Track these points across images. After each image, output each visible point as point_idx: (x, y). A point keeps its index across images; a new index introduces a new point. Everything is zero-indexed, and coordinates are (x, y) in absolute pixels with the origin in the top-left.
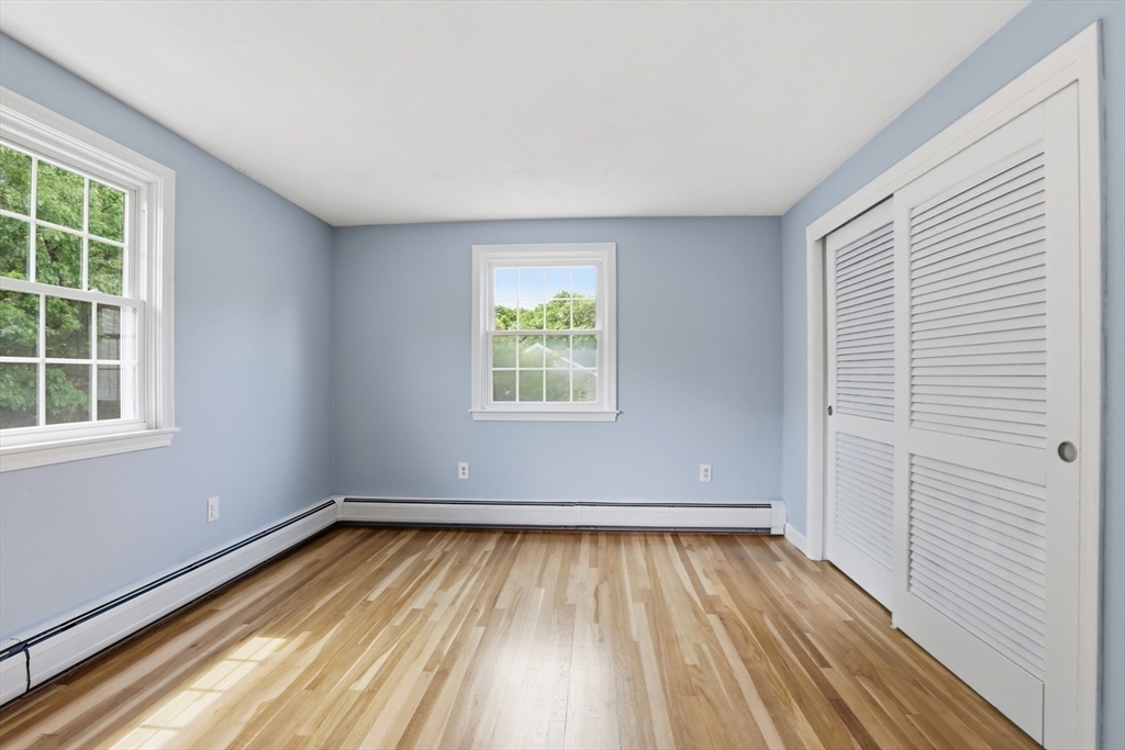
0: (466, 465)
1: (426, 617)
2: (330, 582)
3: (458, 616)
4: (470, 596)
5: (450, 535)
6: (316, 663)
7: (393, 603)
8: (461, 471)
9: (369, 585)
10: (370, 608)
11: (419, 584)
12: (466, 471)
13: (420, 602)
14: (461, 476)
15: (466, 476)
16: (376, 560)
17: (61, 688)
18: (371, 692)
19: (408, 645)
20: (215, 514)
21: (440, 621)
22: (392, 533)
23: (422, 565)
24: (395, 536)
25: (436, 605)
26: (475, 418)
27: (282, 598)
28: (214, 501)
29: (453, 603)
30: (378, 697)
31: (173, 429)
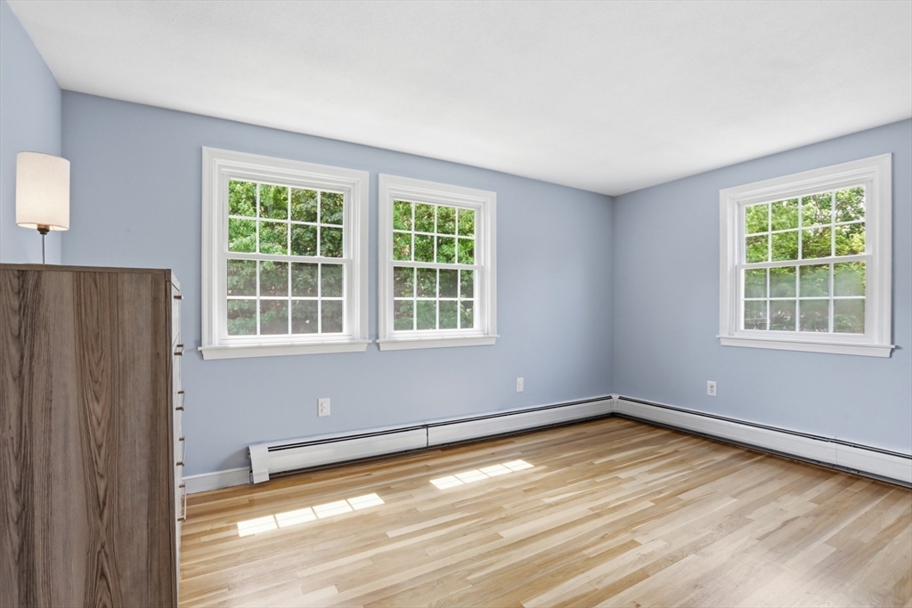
0: (714, 383)
1: (620, 483)
2: (580, 446)
3: (644, 491)
4: (665, 483)
5: (695, 440)
6: (537, 482)
7: (609, 469)
8: (709, 388)
9: (600, 455)
10: (591, 467)
11: (634, 465)
12: (715, 389)
13: (623, 475)
14: (709, 393)
15: (714, 394)
16: (621, 442)
17: (440, 451)
18: (551, 505)
19: (593, 493)
20: (520, 388)
21: (628, 489)
22: (652, 428)
23: (652, 453)
24: (649, 431)
25: (634, 479)
26: (723, 343)
27: (546, 447)
28: (520, 380)
29: (647, 483)
30: (551, 509)
31: (496, 335)
